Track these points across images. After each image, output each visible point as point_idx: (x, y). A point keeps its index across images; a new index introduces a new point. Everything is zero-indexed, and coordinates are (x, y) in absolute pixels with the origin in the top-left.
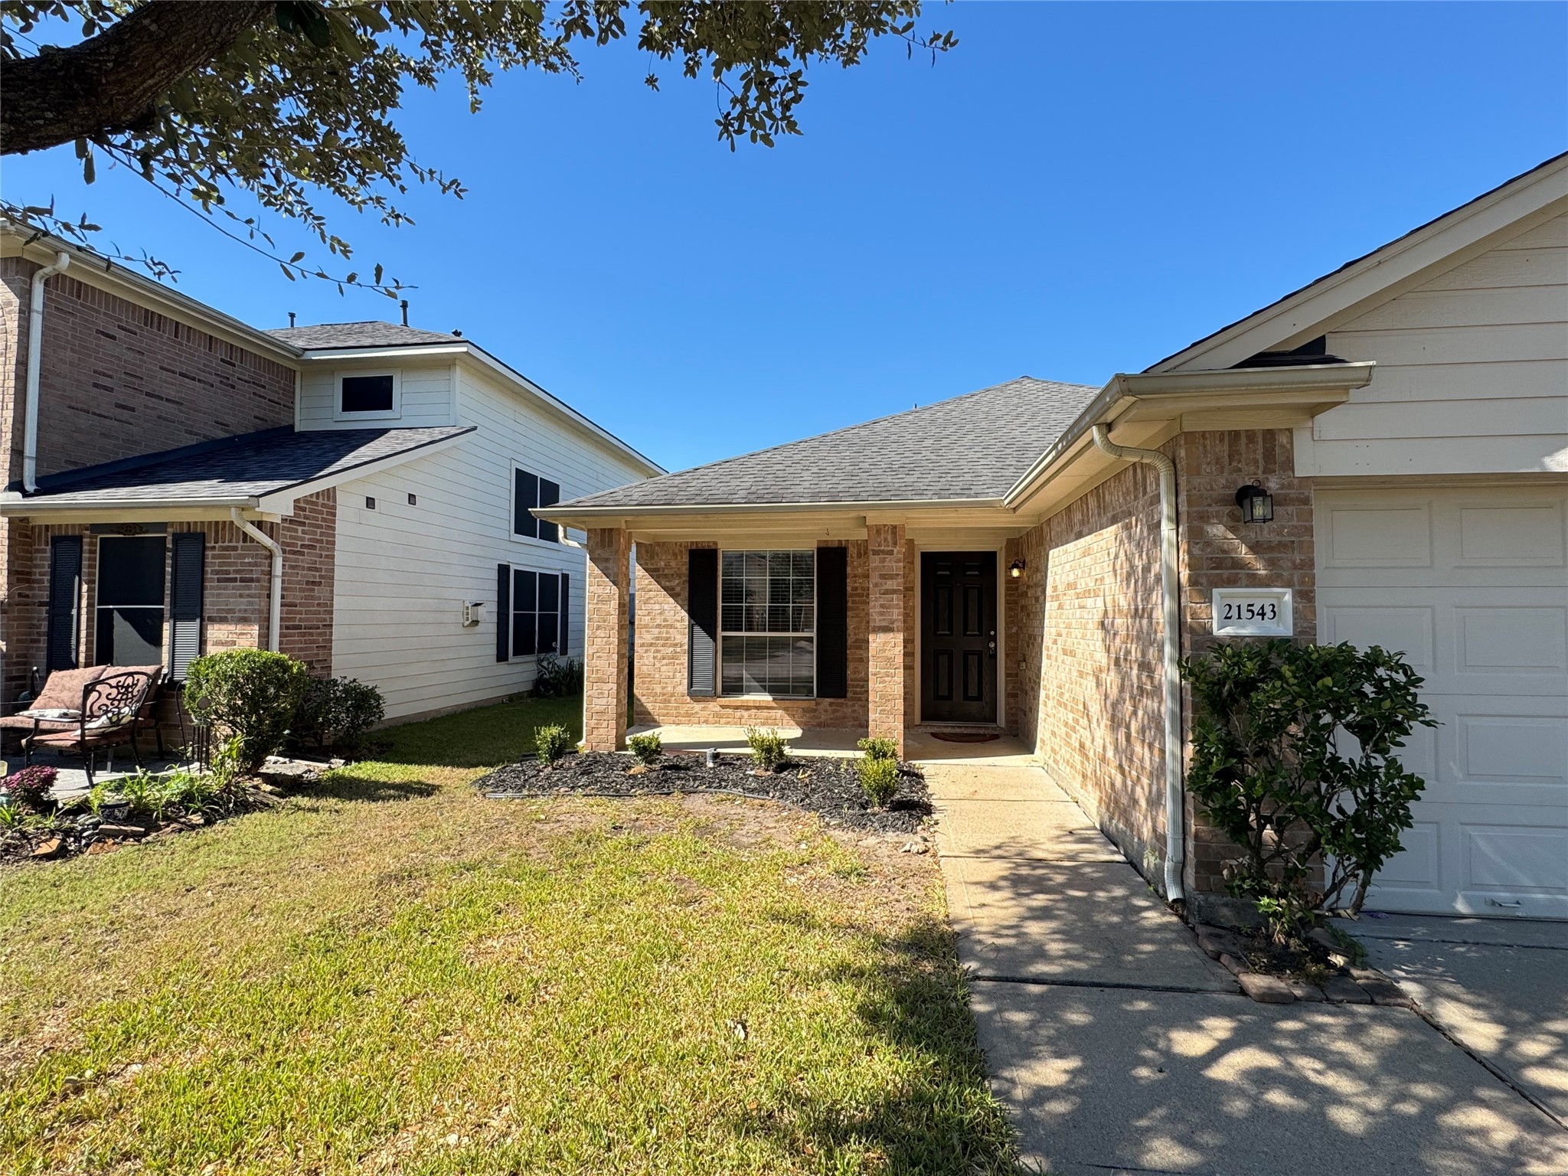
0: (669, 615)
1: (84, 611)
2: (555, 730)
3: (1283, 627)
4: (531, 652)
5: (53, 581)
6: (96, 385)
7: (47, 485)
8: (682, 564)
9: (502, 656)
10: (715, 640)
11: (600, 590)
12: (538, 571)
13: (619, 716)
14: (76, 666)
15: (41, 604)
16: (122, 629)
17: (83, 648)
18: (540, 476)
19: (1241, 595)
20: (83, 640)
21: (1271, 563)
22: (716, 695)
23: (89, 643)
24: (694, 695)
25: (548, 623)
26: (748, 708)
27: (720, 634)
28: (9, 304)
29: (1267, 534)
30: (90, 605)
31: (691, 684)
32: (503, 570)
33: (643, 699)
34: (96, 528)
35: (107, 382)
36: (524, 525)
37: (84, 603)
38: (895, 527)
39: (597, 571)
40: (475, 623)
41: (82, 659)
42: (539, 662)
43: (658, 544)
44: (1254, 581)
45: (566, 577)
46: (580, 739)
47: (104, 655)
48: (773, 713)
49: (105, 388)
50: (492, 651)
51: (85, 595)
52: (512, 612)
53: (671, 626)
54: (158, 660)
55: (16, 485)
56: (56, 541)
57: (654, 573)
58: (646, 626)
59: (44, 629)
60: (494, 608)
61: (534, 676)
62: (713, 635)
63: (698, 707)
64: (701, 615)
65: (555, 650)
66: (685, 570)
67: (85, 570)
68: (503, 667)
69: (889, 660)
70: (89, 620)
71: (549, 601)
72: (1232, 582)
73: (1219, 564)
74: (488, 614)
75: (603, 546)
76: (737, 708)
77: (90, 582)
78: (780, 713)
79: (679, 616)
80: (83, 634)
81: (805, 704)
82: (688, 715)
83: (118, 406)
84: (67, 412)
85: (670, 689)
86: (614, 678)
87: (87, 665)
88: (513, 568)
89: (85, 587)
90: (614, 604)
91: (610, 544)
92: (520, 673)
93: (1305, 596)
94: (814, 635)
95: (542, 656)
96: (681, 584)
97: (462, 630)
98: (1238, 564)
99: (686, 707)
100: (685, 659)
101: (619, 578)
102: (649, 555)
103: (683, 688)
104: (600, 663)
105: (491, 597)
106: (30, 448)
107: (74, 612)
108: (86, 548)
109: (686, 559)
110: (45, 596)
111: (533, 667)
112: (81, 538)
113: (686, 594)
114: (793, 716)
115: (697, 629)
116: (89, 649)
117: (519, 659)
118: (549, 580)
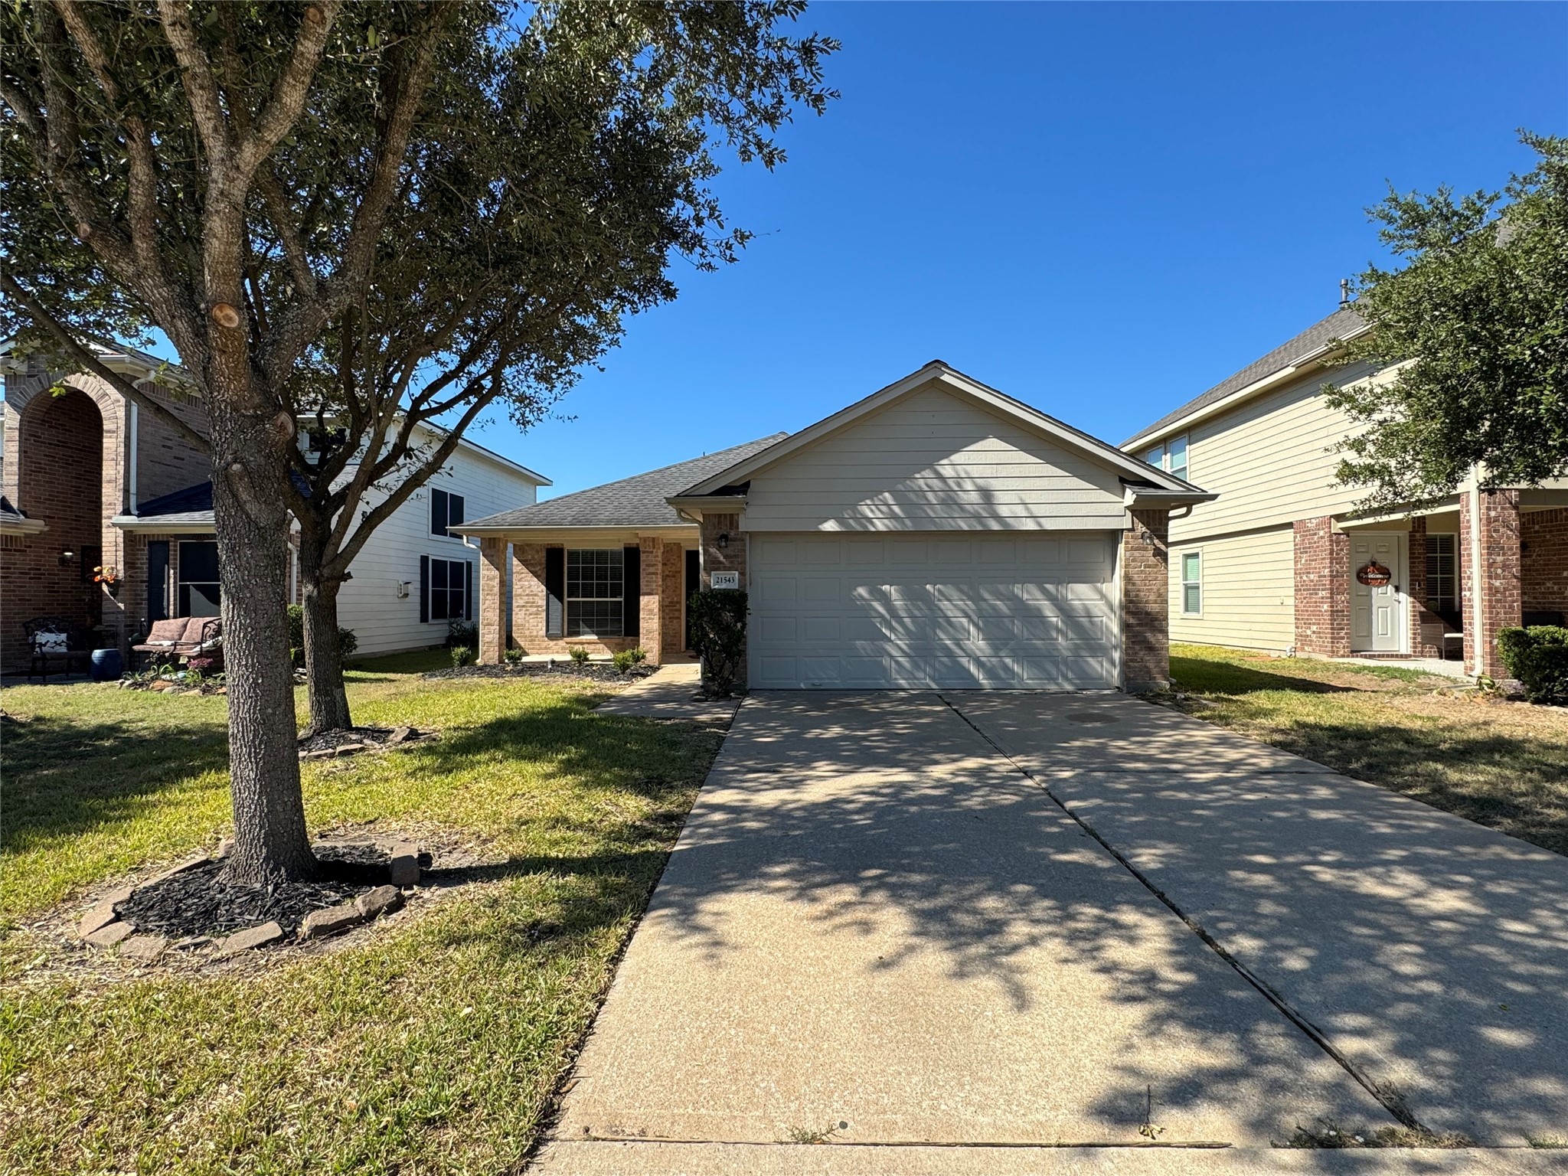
0: (535, 588)
1: (172, 586)
2: (462, 649)
3: (735, 586)
4: (444, 617)
5: (150, 568)
6: (164, 446)
7: (144, 510)
8: (542, 557)
9: (424, 619)
10: (562, 603)
11: (488, 573)
12: (448, 560)
13: (500, 645)
14: (168, 618)
15: (142, 582)
16: (196, 596)
17: (172, 607)
18: (449, 492)
19: (722, 574)
20: (172, 602)
21: (732, 562)
22: (563, 636)
23: (175, 604)
24: (550, 636)
25: (457, 598)
26: (582, 644)
27: (566, 599)
28: (119, 401)
29: (729, 551)
30: (175, 582)
31: (547, 630)
32: (424, 560)
33: (518, 640)
34: (177, 536)
35: (169, 443)
36: (438, 528)
37: (172, 581)
38: (654, 539)
39: (486, 562)
40: (406, 595)
41: (171, 613)
42: (451, 624)
43: (527, 545)
44: (726, 569)
45: (469, 564)
46: (477, 658)
47: (184, 611)
48: (598, 646)
49: (169, 447)
50: (418, 614)
51: (172, 576)
52: (430, 589)
53: (536, 595)
54: (218, 614)
55: (126, 512)
56: (151, 544)
57: (525, 563)
58: (519, 595)
59: (145, 595)
60: (418, 585)
61: (447, 634)
62: (561, 600)
63: (552, 643)
64: (554, 588)
65: (462, 615)
66: (544, 561)
67: (171, 561)
68: (424, 627)
69: (651, 611)
70: (175, 591)
71: (457, 580)
72: (717, 569)
73: (713, 562)
74: (415, 589)
75: (490, 547)
76: (576, 643)
77: (174, 569)
78: (601, 646)
79: (539, 588)
80: (172, 599)
81: (617, 641)
82: (546, 648)
83: (175, 458)
84: (150, 464)
85: (535, 633)
86: (497, 623)
87: (175, 617)
88: (431, 558)
89: (172, 571)
90: (497, 580)
91: (494, 547)
92: (436, 631)
93: (742, 574)
94: (622, 599)
95: (452, 620)
96: (541, 569)
97: (397, 600)
98: (720, 563)
99: (545, 644)
100: (544, 615)
101: (500, 565)
102: (521, 551)
103: (543, 632)
104: (489, 615)
105: (417, 578)
106: (133, 489)
107: (165, 586)
108: (171, 548)
109: (544, 554)
110: (145, 577)
111: (447, 627)
112: (167, 543)
113: (544, 575)
114: (609, 648)
115: (551, 596)
116: (175, 609)
117: (436, 621)
118: (457, 567)
